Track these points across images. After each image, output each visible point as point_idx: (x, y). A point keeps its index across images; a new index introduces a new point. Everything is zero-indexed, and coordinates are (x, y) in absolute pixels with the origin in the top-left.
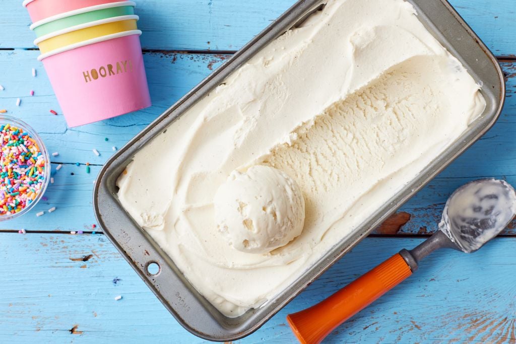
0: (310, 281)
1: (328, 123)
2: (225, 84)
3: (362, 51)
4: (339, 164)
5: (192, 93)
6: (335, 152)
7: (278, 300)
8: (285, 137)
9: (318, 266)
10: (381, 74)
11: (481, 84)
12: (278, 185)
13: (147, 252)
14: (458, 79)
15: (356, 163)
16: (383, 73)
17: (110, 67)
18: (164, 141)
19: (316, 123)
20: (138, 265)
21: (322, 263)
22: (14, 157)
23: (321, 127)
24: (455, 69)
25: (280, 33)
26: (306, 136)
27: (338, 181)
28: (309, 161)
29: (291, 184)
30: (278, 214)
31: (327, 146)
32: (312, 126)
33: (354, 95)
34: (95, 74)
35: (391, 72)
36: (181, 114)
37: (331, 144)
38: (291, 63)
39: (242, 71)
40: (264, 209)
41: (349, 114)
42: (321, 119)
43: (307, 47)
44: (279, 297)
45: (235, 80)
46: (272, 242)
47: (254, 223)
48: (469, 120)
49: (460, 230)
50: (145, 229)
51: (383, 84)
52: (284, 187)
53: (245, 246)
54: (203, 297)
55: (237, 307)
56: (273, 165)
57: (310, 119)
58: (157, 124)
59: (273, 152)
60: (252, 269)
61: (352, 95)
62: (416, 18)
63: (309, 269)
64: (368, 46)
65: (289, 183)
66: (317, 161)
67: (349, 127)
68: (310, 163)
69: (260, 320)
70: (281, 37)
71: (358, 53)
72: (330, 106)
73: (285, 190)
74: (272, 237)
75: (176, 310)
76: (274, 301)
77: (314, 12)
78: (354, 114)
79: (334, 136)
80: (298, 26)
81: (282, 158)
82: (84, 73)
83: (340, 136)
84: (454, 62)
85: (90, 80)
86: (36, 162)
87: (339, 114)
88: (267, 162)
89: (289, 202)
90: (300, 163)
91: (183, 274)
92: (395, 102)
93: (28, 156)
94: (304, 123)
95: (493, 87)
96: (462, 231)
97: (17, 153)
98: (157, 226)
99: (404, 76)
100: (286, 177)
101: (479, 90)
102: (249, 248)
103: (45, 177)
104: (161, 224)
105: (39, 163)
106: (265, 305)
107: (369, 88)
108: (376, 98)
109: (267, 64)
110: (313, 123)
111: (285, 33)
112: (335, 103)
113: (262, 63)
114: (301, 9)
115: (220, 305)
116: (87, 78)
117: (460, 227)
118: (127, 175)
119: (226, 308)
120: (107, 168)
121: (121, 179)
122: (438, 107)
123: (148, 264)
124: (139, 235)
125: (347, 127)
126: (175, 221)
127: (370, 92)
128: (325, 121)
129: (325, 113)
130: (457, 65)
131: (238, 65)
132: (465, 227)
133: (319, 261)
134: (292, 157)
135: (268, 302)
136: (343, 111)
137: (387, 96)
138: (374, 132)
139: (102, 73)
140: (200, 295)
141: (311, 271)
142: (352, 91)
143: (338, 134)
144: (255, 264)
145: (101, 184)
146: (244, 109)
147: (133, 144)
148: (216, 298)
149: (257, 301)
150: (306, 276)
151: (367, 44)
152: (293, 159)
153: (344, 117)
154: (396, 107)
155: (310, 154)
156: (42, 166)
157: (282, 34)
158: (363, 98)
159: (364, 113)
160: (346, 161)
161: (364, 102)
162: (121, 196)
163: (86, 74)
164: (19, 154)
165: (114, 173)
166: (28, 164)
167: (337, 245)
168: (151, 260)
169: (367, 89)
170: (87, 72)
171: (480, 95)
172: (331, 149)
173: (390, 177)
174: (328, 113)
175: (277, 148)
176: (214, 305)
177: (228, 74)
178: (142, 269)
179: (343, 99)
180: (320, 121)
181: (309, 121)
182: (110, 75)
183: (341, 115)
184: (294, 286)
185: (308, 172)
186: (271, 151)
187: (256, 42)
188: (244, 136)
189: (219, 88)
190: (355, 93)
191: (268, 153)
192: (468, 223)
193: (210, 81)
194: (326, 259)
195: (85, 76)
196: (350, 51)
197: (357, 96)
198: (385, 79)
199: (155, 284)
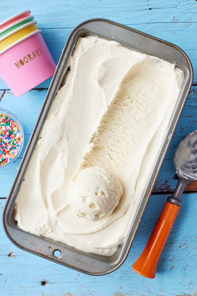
0: (141, 216)
1: (106, 127)
2: (41, 138)
3: (103, 80)
4: (123, 146)
5: (26, 153)
6: (118, 140)
7: (130, 235)
8: (88, 148)
9: (141, 206)
10: (119, 86)
11: (174, 63)
12: (97, 177)
13: (49, 247)
14: (161, 66)
15: (132, 140)
16: (120, 85)
17: (29, 56)
18: (26, 185)
19: (99, 131)
20: (48, 257)
21: (142, 203)
22: (3, 132)
23: (104, 131)
24: (157, 62)
25: (55, 95)
26: (98, 141)
27: (127, 154)
28: (107, 153)
29: (104, 172)
30: (105, 192)
31: (112, 139)
32: (99, 134)
33: (111, 105)
34: (22, 63)
35: (124, 81)
36: (26, 167)
37: (113, 137)
38: (69, 107)
39: (46, 126)
40: (96, 194)
41: (114, 116)
42: (101, 128)
43: (72, 95)
44: (129, 233)
45: (45, 134)
46: (110, 207)
47: (96, 204)
48: (179, 85)
49: (192, 169)
50: (42, 235)
51: (124, 91)
52: (100, 176)
53: (98, 218)
54: (91, 253)
55: (111, 249)
56: (90, 165)
57: (95, 131)
58: (17, 179)
59: (86, 158)
60: (108, 226)
61: (110, 106)
62: (121, 47)
63: (137, 210)
64: (104, 76)
65: (103, 172)
66: (111, 150)
67: (118, 123)
68: (108, 153)
69: (126, 250)
70: (56, 97)
71: (101, 82)
72: (102, 118)
73: (102, 178)
74: (109, 206)
75: (81, 268)
76: (128, 236)
77: (67, 73)
78: (116, 114)
79: (113, 132)
80: (62, 86)
81: (92, 159)
82: (15, 63)
83: (116, 130)
84: (154, 59)
85: (20, 67)
86: (15, 136)
87: (109, 119)
88: (86, 165)
89: (107, 182)
90: (103, 156)
91: (74, 248)
92: (135, 96)
93: (11, 133)
94: (93, 135)
95: (182, 61)
96: (193, 169)
97: (5, 130)
98: (47, 230)
99: (132, 80)
100: (99, 170)
101: (175, 66)
102: (100, 217)
103: (20, 145)
104: (49, 228)
105: (17, 137)
106: (125, 241)
107: (118, 97)
108: (124, 100)
109: (57, 115)
110: (98, 132)
111: (57, 93)
112: (103, 116)
113: (54, 116)
114: (58, 77)
115: (102, 252)
116: (18, 66)
117: (191, 167)
118: (17, 212)
119: (106, 253)
120: (5, 215)
121: (15, 216)
122: (159, 87)
123: (53, 253)
124: (40, 240)
125: (117, 123)
126: (54, 222)
127: (119, 98)
128: (103, 127)
129: (102, 123)
130: (156, 60)
131: (42, 125)
132: (194, 165)
133: (140, 203)
134: (97, 155)
135: (125, 238)
136: (110, 116)
137: (129, 95)
138: (133, 119)
139: (25, 61)
140: (89, 253)
141: (139, 210)
142: (109, 104)
143: (115, 130)
144: (108, 223)
145: (6, 225)
146: (58, 145)
147: (11, 196)
148: (98, 251)
149: (120, 241)
150: (138, 214)
151: (103, 75)
152: (98, 156)
153: (113, 119)
154: (137, 98)
155: (105, 148)
156: (19, 139)
157: (56, 95)
158: (117, 104)
159: (122, 111)
160: (126, 142)
161: (119, 106)
162: (20, 225)
163: (17, 64)
164: (6, 131)
165: (10, 216)
166: (11, 137)
167: (145, 189)
168: (54, 250)
169: (116, 98)
170: (17, 62)
171: (177, 69)
172: (115, 140)
173: (154, 138)
174: (103, 123)
175: (87, 156)
176: (99, 254)
177: (39, 132)
178: (52, 257)
179: (107, 110)
180: (101, 129)
181: (95, 132)
182: (30, 60)
183: (110, 119)
184: (134, 223)
185: (110, 159)
186: (84, 159)
187: (45, 107)
188: (65, 159)
189: (39, 142)
190: (112, 104)
191: (83, 161)
192: (194, 162)
193: (32, 141)
194: (143, 200)
195: (17, 65)
196: (96, 84)
197: (113, 104)
198: (123, 87)
199: (63, 261)
